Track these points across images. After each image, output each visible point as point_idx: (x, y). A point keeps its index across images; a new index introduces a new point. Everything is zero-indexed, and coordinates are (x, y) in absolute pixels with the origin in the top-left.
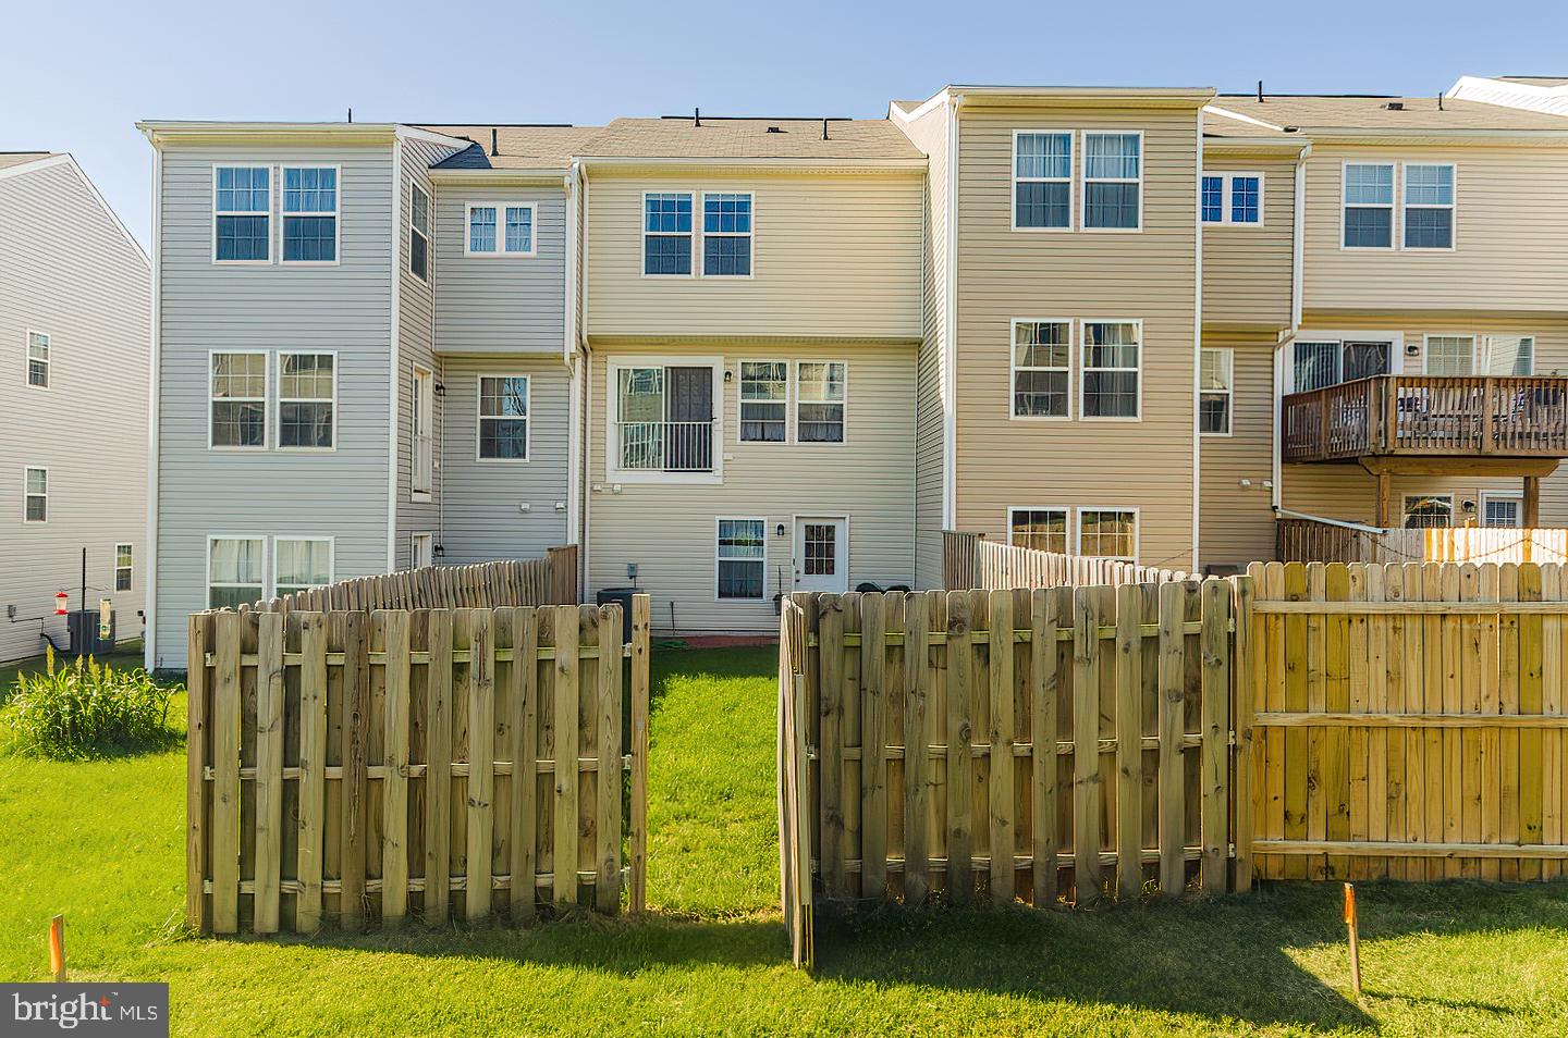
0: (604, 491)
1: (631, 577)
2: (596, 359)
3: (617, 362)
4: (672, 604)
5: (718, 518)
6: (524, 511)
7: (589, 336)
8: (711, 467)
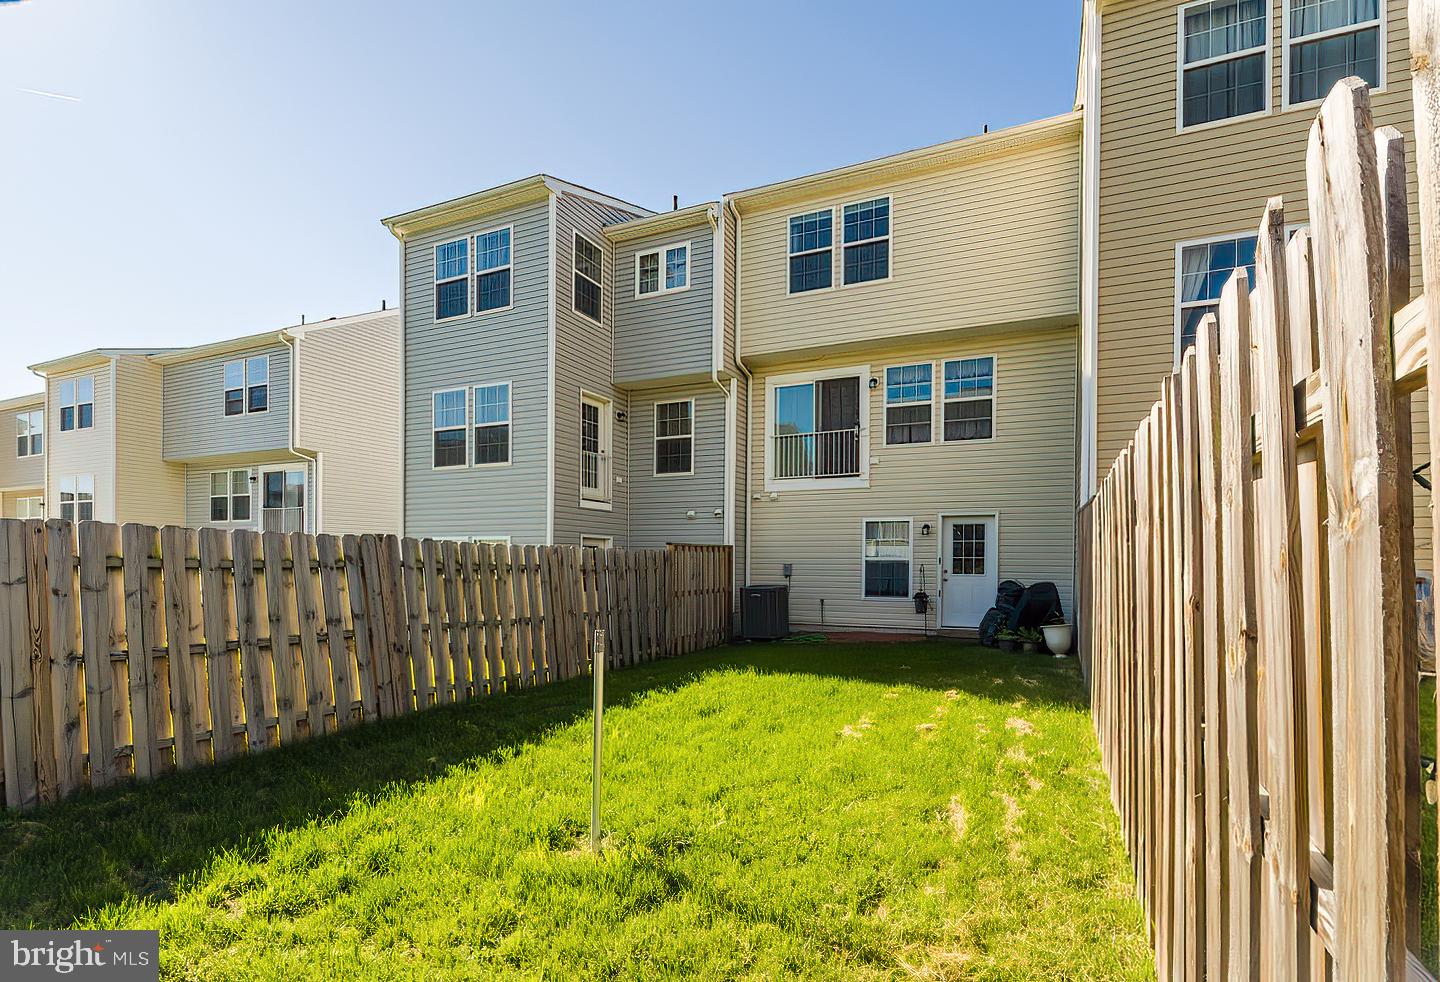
0: (763, 499)
1: (786, 576)
2: (756, 381)
3: (774, 381)
4: (822, 601)
5: (865, 520)
6: (691, 518)
7: (741, 358)
8: (858, 471)
